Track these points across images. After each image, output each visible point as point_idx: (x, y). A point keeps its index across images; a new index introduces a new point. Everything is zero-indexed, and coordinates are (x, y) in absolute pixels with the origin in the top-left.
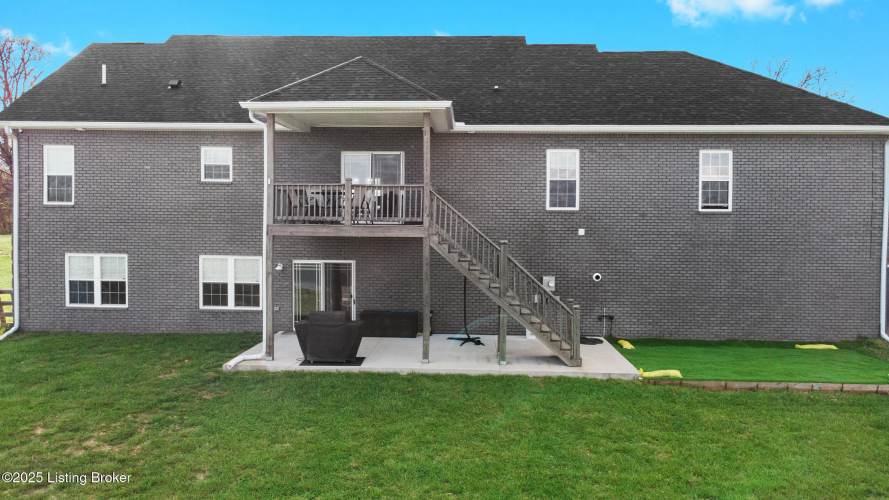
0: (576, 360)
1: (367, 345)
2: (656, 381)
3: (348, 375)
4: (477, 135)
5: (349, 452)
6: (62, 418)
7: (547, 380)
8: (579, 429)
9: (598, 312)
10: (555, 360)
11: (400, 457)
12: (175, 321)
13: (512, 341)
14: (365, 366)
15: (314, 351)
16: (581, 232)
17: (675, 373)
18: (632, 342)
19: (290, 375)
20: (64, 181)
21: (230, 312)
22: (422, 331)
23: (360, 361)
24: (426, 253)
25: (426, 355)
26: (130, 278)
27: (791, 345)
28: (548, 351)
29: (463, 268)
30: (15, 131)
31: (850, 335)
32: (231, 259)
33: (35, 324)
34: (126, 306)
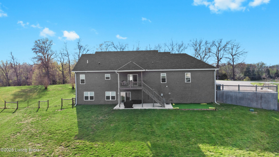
0: (164, 107)
1: (134, 105)
2: (175, 109)
3: (131, 109)
4: (149, 71)
5: (133, 118)
6: (95, 115)
7: (160, 109)
8: (163, 115)
9: (170, 99)
10: (161, 107)
11: (140, 118)
12: (102, 102)
13: (155, 104)
14: (134, 108)
15: (126, 106)
16: (167, 86)
17: (178, 108)
18: (175, 104)
19: (123, 110)
20: (83, 80)
21: (110, 101)
22: (142, 103)
23: (133, 107)
24: (142, 92)
25: (142, 106)
26: (94, 96)
27: (200, 104)
28: (161, 106)
29: (148, 94)
30: (76, 73)
31: (210, 102)
32: (110, 92)
33: (79, 103)
34: (94, 100)
